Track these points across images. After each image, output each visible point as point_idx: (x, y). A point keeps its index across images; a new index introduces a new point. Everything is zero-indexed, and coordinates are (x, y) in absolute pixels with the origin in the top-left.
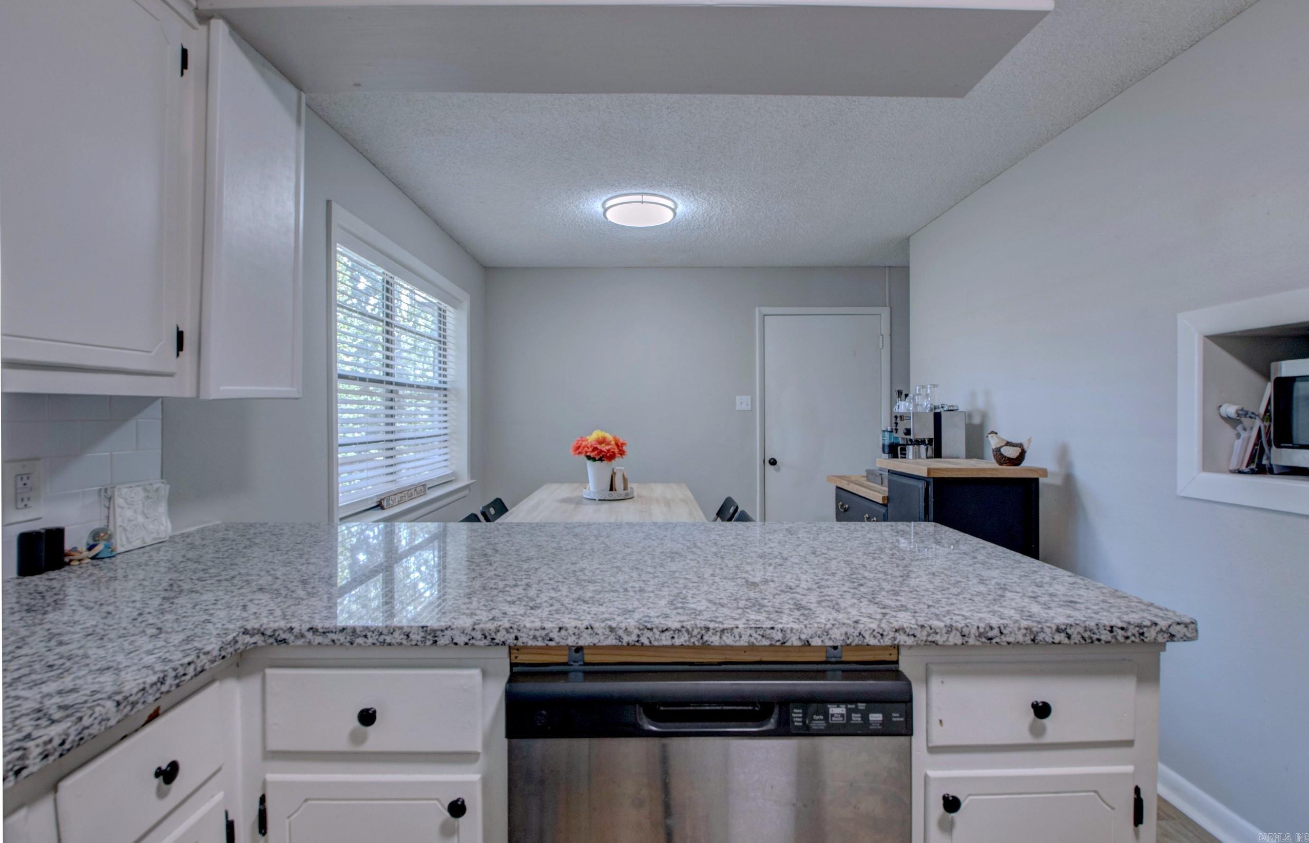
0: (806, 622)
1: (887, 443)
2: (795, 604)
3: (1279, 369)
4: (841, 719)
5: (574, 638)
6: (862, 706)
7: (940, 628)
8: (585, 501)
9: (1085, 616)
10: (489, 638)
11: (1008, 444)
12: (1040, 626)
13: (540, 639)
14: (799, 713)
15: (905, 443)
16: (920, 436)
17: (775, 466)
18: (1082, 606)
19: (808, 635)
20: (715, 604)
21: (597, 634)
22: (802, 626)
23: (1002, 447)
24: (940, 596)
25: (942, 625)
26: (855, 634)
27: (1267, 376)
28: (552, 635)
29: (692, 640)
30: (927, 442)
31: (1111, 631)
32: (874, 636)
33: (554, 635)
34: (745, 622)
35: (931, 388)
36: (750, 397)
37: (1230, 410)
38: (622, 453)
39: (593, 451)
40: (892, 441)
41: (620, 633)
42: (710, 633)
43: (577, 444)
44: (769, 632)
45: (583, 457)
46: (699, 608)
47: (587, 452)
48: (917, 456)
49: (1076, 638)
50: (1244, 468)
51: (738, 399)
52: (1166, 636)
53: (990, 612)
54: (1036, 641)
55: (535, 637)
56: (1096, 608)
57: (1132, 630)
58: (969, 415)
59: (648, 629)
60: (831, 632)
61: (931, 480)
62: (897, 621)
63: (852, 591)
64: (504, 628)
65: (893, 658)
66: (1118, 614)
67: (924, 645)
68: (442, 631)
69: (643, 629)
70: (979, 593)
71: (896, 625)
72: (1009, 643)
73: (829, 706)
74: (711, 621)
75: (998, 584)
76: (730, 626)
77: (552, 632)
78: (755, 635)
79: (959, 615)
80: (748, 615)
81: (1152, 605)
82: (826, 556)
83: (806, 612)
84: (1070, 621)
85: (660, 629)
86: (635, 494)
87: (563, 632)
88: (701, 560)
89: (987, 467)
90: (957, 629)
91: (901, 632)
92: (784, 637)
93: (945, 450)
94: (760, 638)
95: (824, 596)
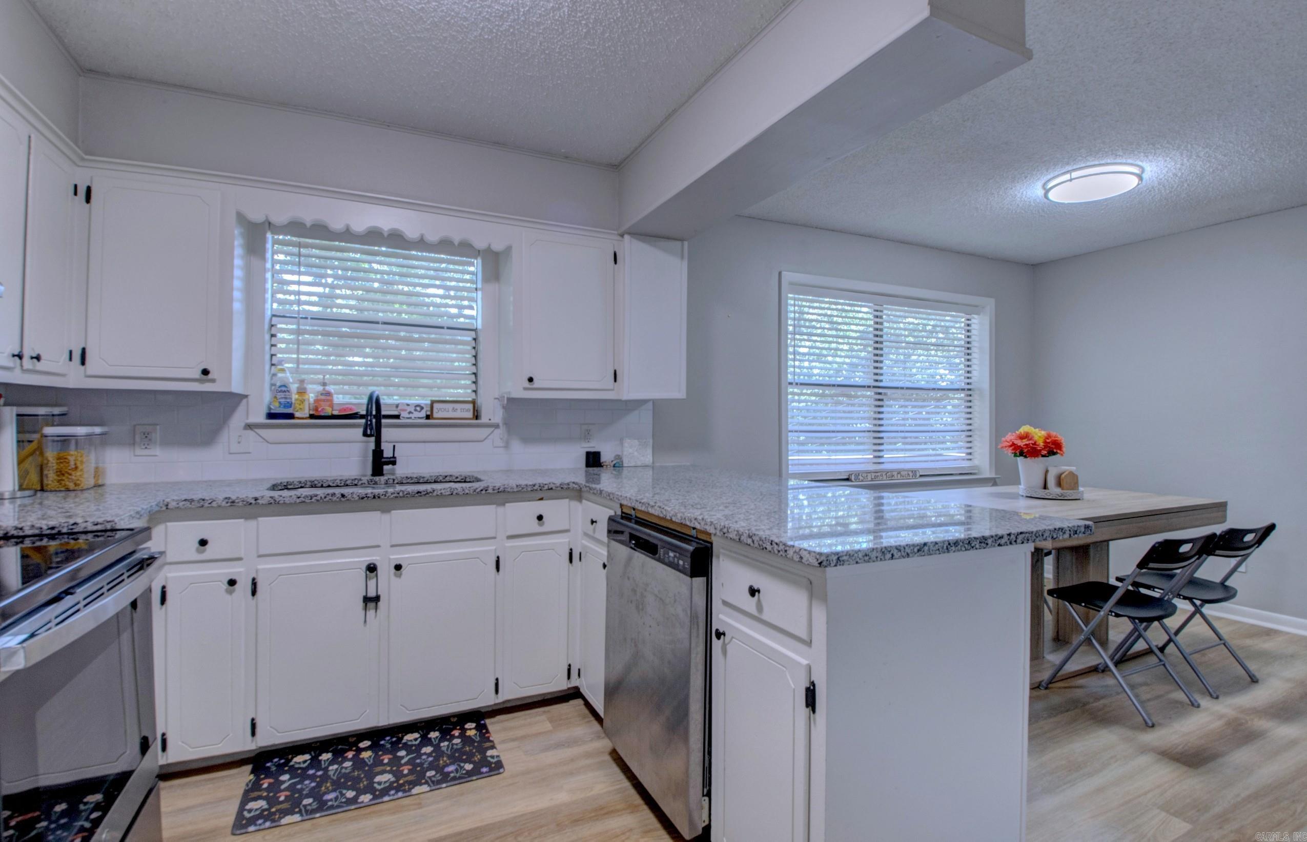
4: (672, 559)
6: (678, 555)
8: (1021, 498)
9: (759, 531)
12: (742, 530)
49: (756, 544)
54: (740, 540)
57: (781, 547)
65: (711, 540)
66: (775, 534)
73: (669, 551)
84: (754, 532)
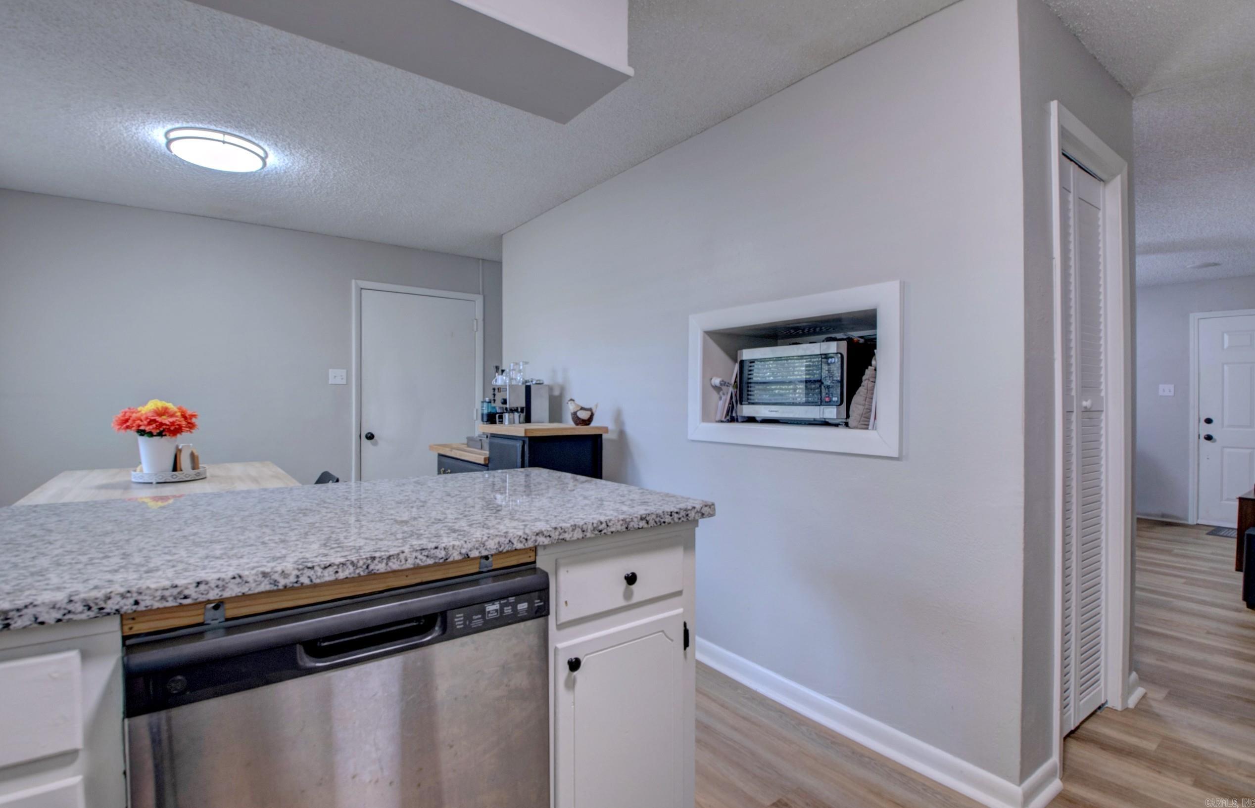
0: (465, 539)
1: (485, 412)
2: (449, 529)
3: (742, 355)
4: (496, 614)
5: (217, 591)
6: (512, 599)
7: (568, 528)
8: (134, 486)
9: (655, 509)
10: (95, 608)
11: (582, 409)
12: (631, 517)
13: (170, 599)
14: (461, 617)
15: (502, 411)
16: (514, 405)
17: (372, 441)
18: (652, 504)
19: (467, 548)
20: (373, 540)
21: (247, 582)
22: (462, 542)
23: (578, 411)
24: (560, 510)
25: (569, 525)
26: (506, 542)
27: (735, 360)
28: (186, 592)
29: (357, 571)
30: (519, 410)
31: (671, 515)
32: (521, 542)
33: (191, 591)
34: (410, 547)
35: (523, 365)
36: (345, 371)
37: (717, 381)
38: (191, 426)
39: (149, 424)
40: (490, 411)
41: (276, 577)
42: (376, 561)
43: (124, 415)
44: (433, 551)
45: (132, 433)
46: (358, 545)
47: (139, 426)
48: (512, 422)
49: (652, 523)
50: (723, 419)
51: (332, 372)
52: (700, 514)
53: (597, 514)
54: (629, 528)
55: (163, 598)
56: (659, 504)
57: (682, 513)
58: (551, 388)
59: (309, 568)
60: (487, 543)
61: (527, 440)
62: (537, 528)
63: (494, 515)
64: (118, 594)
65: (532, 559)
66: (673, 505)
67: (557, 542)
68: (18, 610)
69: (303, 569)
70: (586, 505)
71: (537, 530)
72: (612, 532)
73: (486, 605)
74: (376, 551)
75: (597, 498)
76: (396, 552)
77: (187, 588)
78: (420, 557)
79: (578, 518)
80: (410, 542)
81: (689, 498)
82: (460, 496)
83: (462, 533)
84: (647, 512)
85: (323, 566)
86: (208, 475)
87: (202, 587)
88: (338, 511)
89: (567, 427)
90: (579, 527)
91: (540, 535)
92: (447, 554)
93: (534, 416)
94: (425, 558)
95: (471, 521)
